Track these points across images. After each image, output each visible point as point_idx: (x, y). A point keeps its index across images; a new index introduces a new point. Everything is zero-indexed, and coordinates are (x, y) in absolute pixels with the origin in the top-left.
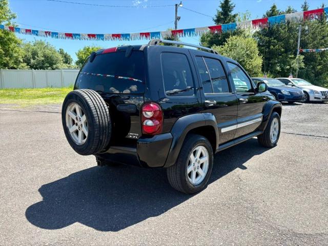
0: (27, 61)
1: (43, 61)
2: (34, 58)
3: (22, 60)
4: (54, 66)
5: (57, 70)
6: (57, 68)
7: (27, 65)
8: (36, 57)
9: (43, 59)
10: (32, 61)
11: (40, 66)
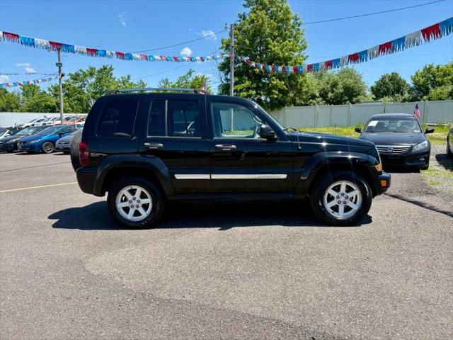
0: (324, 95)
1: (342, 93)
2: (333, 92)
3: (318, 95)
4: (355, 99)
5: (357, 104)
6: (358, 101)
7: (323, 100)
8: (334, 89)
9: (342, 91)
10: (330, 95)
11: (337, 101)
